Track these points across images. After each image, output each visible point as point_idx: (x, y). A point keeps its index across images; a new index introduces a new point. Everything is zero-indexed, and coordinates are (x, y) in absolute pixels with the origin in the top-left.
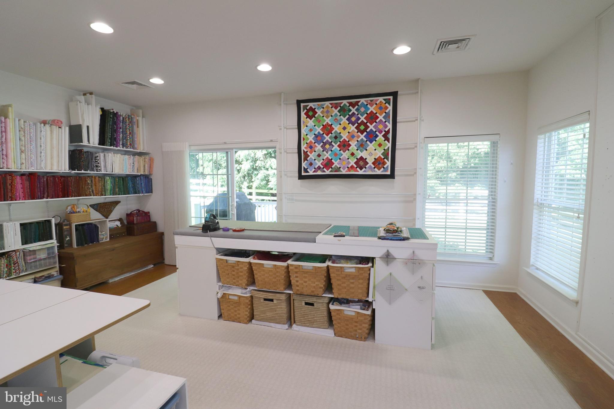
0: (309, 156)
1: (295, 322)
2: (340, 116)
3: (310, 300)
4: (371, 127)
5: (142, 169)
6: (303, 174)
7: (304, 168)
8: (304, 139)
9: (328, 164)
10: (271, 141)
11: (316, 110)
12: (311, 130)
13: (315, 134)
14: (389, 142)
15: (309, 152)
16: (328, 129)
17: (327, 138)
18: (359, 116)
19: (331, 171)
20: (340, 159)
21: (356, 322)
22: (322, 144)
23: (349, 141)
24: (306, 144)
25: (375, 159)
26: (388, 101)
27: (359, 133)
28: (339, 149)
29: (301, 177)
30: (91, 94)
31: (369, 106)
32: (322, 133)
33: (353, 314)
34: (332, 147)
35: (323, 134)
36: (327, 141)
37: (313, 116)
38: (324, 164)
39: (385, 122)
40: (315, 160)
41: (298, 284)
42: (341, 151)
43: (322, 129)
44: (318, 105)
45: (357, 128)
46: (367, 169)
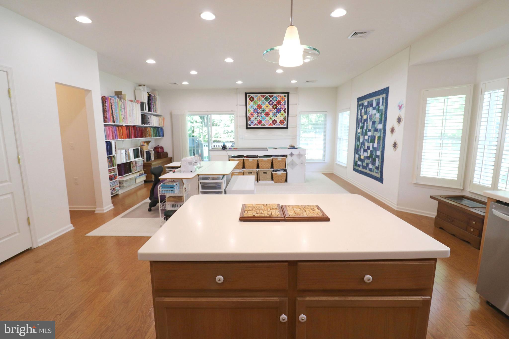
0: (251, 119)
1: (259, 180)
2: (265, 101)
3: (265, 171)
4: (279, 107)
7: (249, 124)
8: (248, 111)
9: (260, 122)
10: (232, 111)
11: (254, 98)
12: (252, 107)
13: (254, 109)
14: (286, 113)
15: (251, 117)
16: (260, 107)
17: (259, 111)
18: (273, 101)
19: (261, 126)
20: (265, 120)
21: (281, 176)
22: (257, 113)
23: (269, 112)
24: (249, 113)
25: (280, 120)
26: (285, 96)
27: (273, 109)
28: (265, 116)
29: (247, 128)
30: (144, 85)
31: (277, 97)
33: (280, 174)
34: (262, 115)
35: (257, 109)
36: (259, 112)
37: (253, 100)
38: (258, 122)
39: (284, 105)
40: (254, 120)
41: (262, 165)
43: (257, 107)
44: (255, 95)
45: (273, 107)
46: (277, 125)
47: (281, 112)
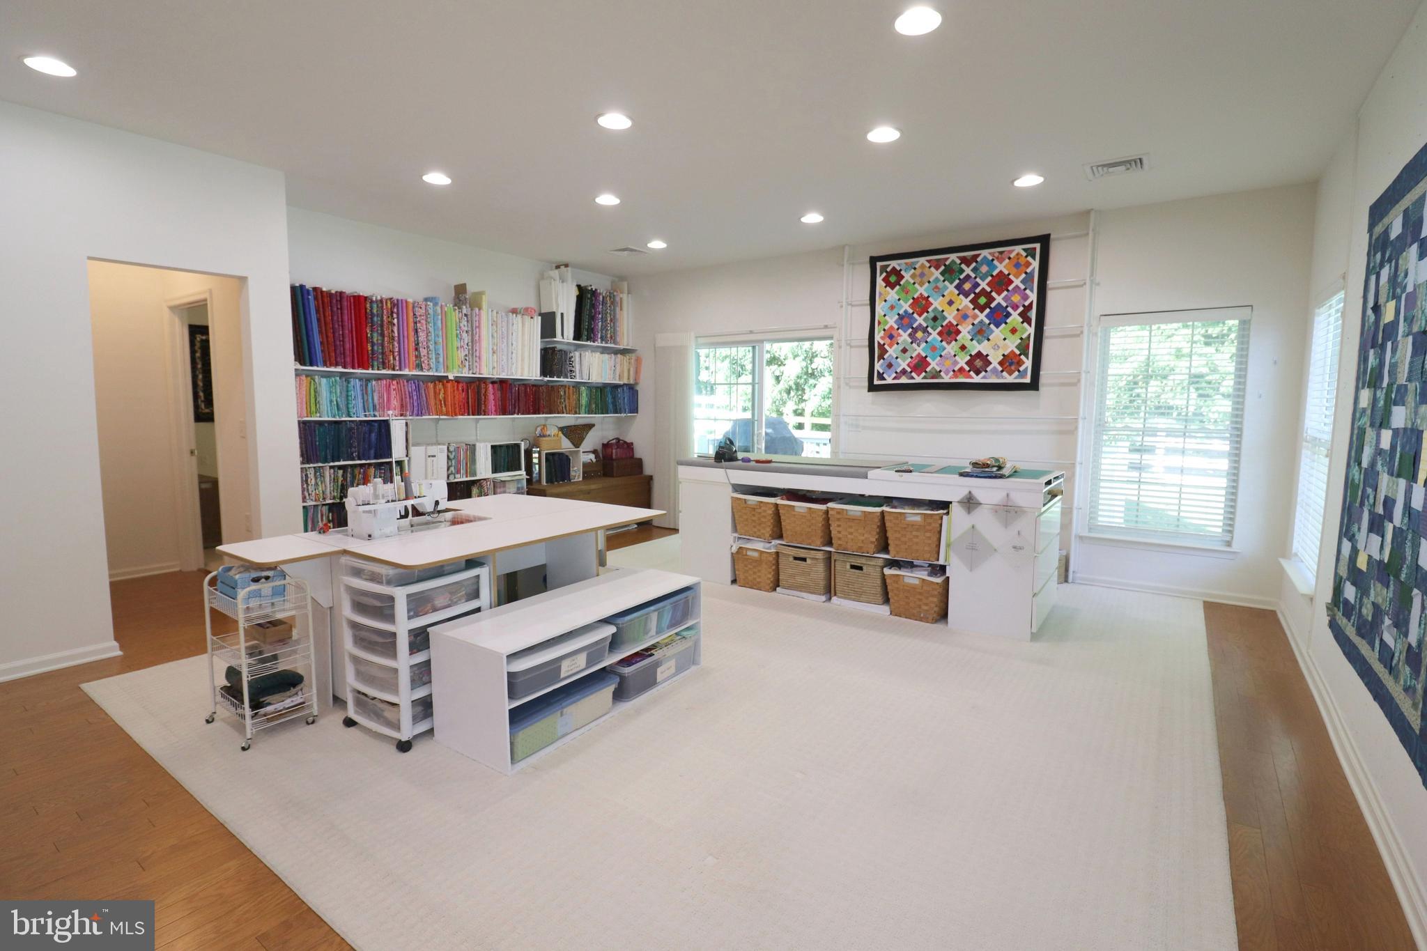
0: (887, 351)
1: (835, 595)
2: (944, 281)
3: (858, 562)
4: (999, 299)
5: (626, 374)
6: (876, 382)
7: (878, 372)
8: (879, 323)
9: (920, 365)
10: (826, 327)
11: (903, 273)
12: (892, 307)
13: (899, 314)
14: (1030, 325)
15: (888, 345)
16: (922, 305)
17: (920, 320)
18: (978, 280)
19: (925, 378)
20: (941, 356)
21: (920, 594)
22: (911, 330)
23: (957, 325)
24: (883, 332)
25: (1004, 355)
26: (1031, 253)
27: (976, 311)
28: (940, 339)
29: (872, 388)
30: (566, 266)
31: (995, 262)
32: (911, 311)
33: (917, 582)
34: (928, 336)
35: (913, 313)
36: (920, 325)
37: (898, 283)
38: (912, 365)
39: (1025, 289)
40: (897, 358)
41: (840, 535)
42: (944, 343)
43: (912, 306)
44: (906, 264)
45: (973, 301)
46: (989, 374)
47: (1008, 321)
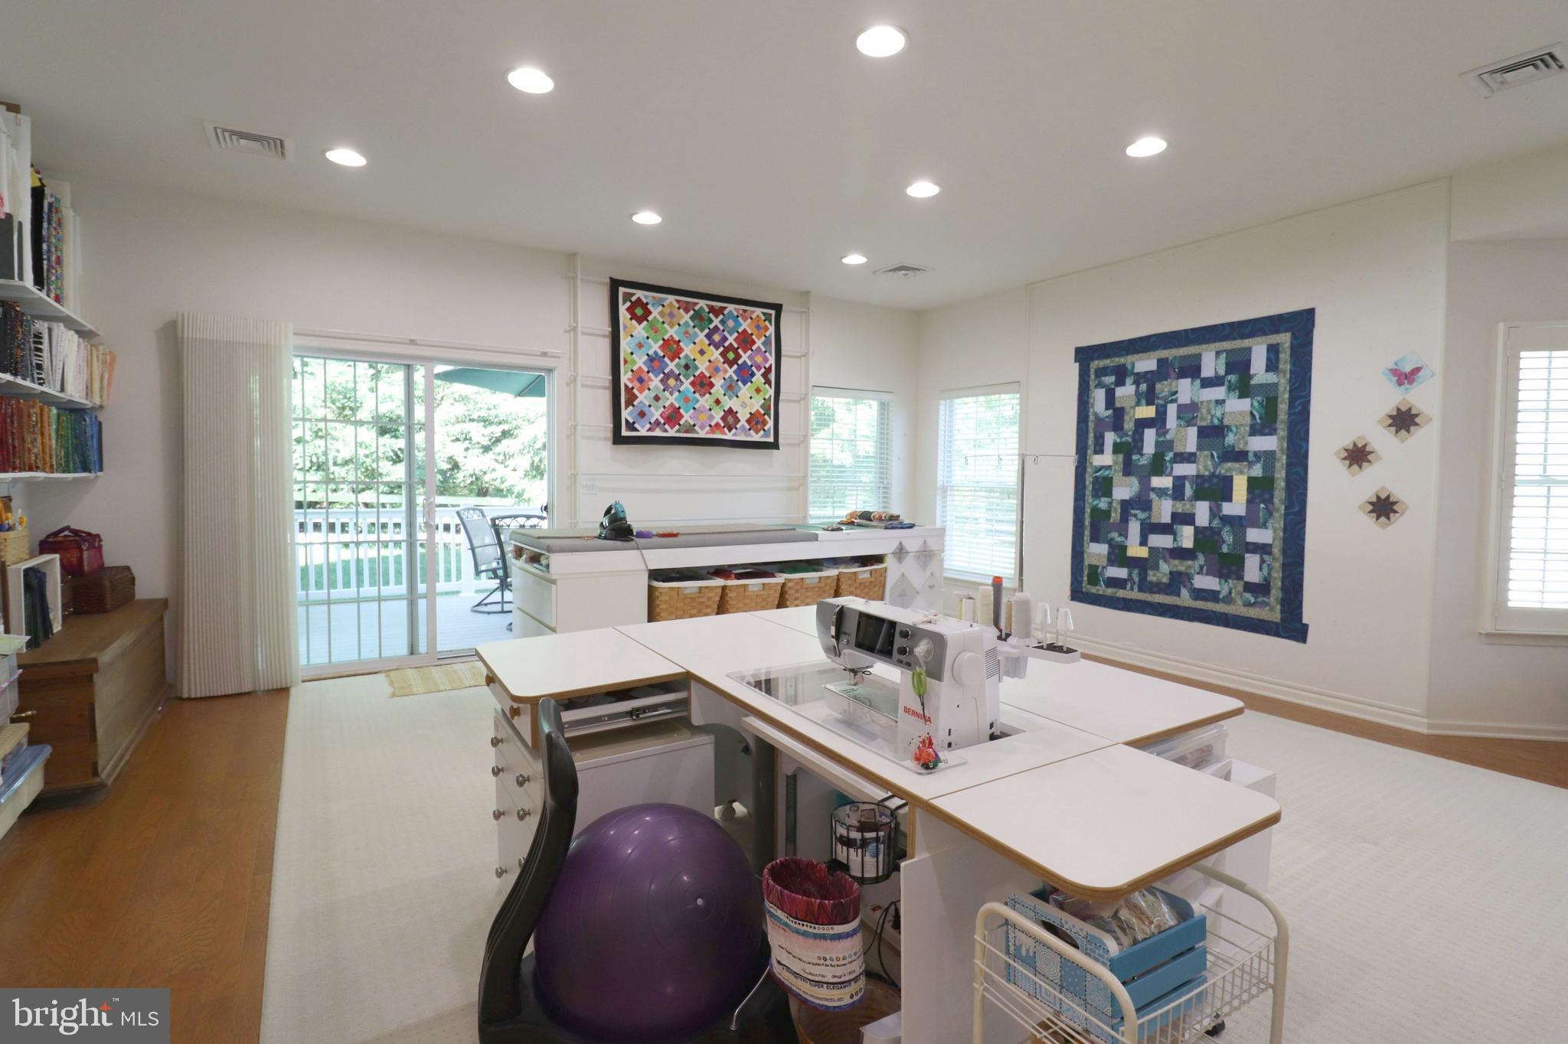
0: (637, 397)
2: (694, 327)
6: (625, 433)
7: (627, 421)
8: (626, 362)
9: (673, 416)
10: (545, 355)
11: (650, 307)
12: (640, 346)
13: (648, 355)
14: (770, 386)
15: (637, 389)
16: (672, 348)
17: (672, 366)
18: (726, 333)
19: (678, 431)
20: (694, 408)
22: (662, 375)
23: (710, 377)
24: (630, 373)
25: (751, 413)
26: (768, 318)
27: (726, 365)
28: (692, 390)
29: (618, 439)
31: (740, 319)
32: (661, 354)
34: (681, 385)
35: (664, 356)
36: (672, 371)
37: (644, 318)
38: (665, 416)
39: (765, 352)
40: (650, 406)
42: (697, 395)
43: (662, 348)
44: (654, 298)
45: (723, 354)
46: (739, 431)
47: (753, 380)
